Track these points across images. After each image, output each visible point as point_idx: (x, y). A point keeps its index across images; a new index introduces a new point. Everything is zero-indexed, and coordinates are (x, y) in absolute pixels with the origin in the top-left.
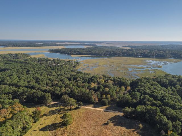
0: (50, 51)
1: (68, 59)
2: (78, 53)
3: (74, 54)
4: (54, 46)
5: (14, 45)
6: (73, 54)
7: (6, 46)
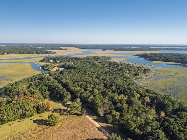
0: (136, 55)
1: (145, 65)
2: (163, 60)
3: (159, 60)
4: (148, 50)
5: (112, 49)
6: (157, 60)
7: (105, 50)
